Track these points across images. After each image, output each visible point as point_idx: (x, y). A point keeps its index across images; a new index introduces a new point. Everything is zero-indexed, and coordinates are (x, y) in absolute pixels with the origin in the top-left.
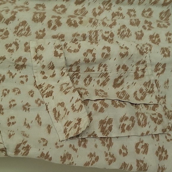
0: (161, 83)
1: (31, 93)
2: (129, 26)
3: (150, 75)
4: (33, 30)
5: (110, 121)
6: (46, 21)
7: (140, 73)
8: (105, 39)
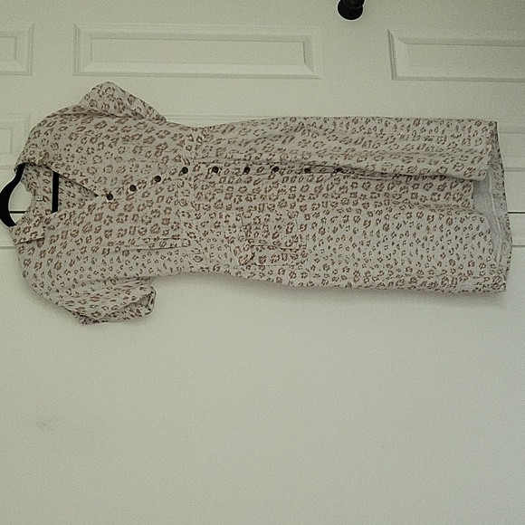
0: (304, 237)
1: (222, 241)
2: (287, 199)
3: (296, 231)
4: (224, 206)
5: (265, 257)
6: (232, 199)
7: (289, 230)
8: (269, 209)
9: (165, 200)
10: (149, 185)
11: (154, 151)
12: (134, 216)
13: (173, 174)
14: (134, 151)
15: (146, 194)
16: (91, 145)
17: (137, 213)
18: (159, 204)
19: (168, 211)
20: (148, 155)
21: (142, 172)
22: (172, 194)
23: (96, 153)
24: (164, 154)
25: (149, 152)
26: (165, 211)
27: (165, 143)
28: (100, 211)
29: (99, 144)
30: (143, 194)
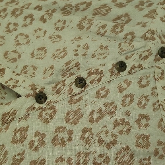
9: (136, 101)
10: (107, 76)
11: (110, 25)
12: (85, 131)
13: (146, 58)
14: (80, 26)
15: (103, 93)
16: (13, 20)
17: (88, 125)
18: (127, 109)
19: (144, 122)
20: (102, 31)
21: (94, 56)
22: (148, 90)
23: (20, 30)
24: (127, 29)
25: (104, 27)
26: (138, 121)
27: (127, 15)
28: (23, 124)
29: (25, 18)
30: (98, 93)
